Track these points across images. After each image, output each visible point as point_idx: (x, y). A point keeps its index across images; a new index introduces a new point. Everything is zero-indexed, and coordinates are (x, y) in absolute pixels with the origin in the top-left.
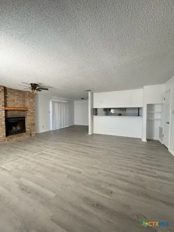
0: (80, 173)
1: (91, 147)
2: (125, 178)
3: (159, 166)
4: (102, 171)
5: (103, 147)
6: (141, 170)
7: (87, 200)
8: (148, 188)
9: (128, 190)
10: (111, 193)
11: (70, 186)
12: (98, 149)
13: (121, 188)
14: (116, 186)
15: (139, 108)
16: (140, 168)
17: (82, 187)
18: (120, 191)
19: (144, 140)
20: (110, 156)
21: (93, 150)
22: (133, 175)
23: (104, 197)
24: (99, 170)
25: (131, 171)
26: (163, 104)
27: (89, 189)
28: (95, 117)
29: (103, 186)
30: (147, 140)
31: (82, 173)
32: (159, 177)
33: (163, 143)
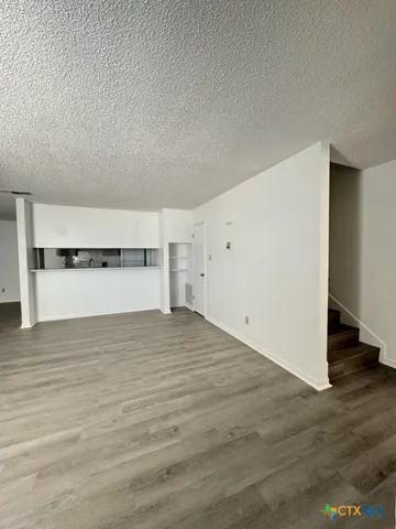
0: (74, 440)
1: (58, 360)
2: (180, 389)
3: (209, 346)
4: (131, 402)
5: (96, 349)
6: (193, 362)
7: (139, 483)
8: (217, 385)
9: (196, 406)
10: (176, 429)
11: (71, 492)
12: (84, 357)
13: (186, 411)
14: (176, 413)
15: (145, 250)
16: (189, 361)
17: (107, 467)
18: (187, 417)
19: (167, 311)
20: (124, 363)
21: (70, 366)
22: (187, 377)
23: (170, 446)
24: (123, 404)
25: (181, 372)
26: (190, 244)
27: (128, 457)
28: (40, 274)
29: (153, 429)
30: (172, 309)
31: (83, 437)
32: (218, 362)
33: (193, 310)
